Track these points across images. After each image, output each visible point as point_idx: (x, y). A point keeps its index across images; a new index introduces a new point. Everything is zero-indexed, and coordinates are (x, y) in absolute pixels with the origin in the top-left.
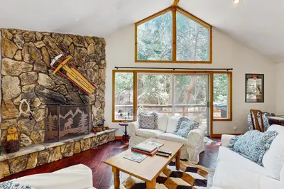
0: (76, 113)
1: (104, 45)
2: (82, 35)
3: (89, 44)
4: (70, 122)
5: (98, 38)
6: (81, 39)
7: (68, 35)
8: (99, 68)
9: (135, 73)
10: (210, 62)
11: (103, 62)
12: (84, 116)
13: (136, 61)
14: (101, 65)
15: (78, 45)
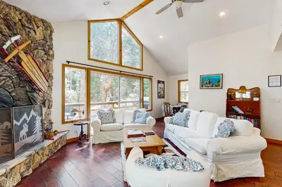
0: (31, 116)
1: (51, 32)
2: (31, 14)
3: (38, 27)
4: (26, 129)
5: (46, 22)
6: (30, 19)
7: (15, 7)
8: (48, 59)
9: (88, 71)
10: (142, 70)
11: (51, 52)
12: (38, 119)
13: (89, 59)
14: (49, 55)
15: (27, 25)
